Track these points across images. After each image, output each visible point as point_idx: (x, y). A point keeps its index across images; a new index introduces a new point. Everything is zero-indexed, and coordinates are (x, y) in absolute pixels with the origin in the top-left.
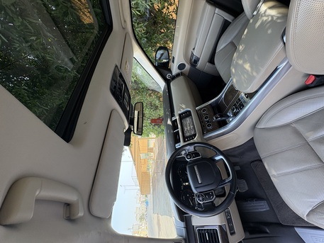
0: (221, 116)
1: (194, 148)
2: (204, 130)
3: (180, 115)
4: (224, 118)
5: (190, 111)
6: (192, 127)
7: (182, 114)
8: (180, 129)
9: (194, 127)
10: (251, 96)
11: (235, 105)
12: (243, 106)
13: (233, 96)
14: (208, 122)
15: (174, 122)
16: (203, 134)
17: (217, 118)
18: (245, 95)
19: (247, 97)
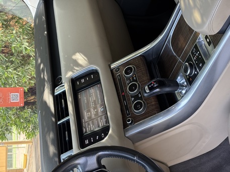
0: (161, 84)
1: (99, 160)
2: (127, 118)
3: (74, 81)
4: (167, 89)
5: (95, 73)
6: (100, 110)
7: (78, 78)
8: (71, 117)
9: (105, 112)
10: (214, 40)
11: (189, 60)
12: (204, 63)
13: (186, 40)
14: (136, 97)
15: (59, 99)
16: (125, 126)
17: (151, 89)
18: (206, 37)
19: (209, 43)
